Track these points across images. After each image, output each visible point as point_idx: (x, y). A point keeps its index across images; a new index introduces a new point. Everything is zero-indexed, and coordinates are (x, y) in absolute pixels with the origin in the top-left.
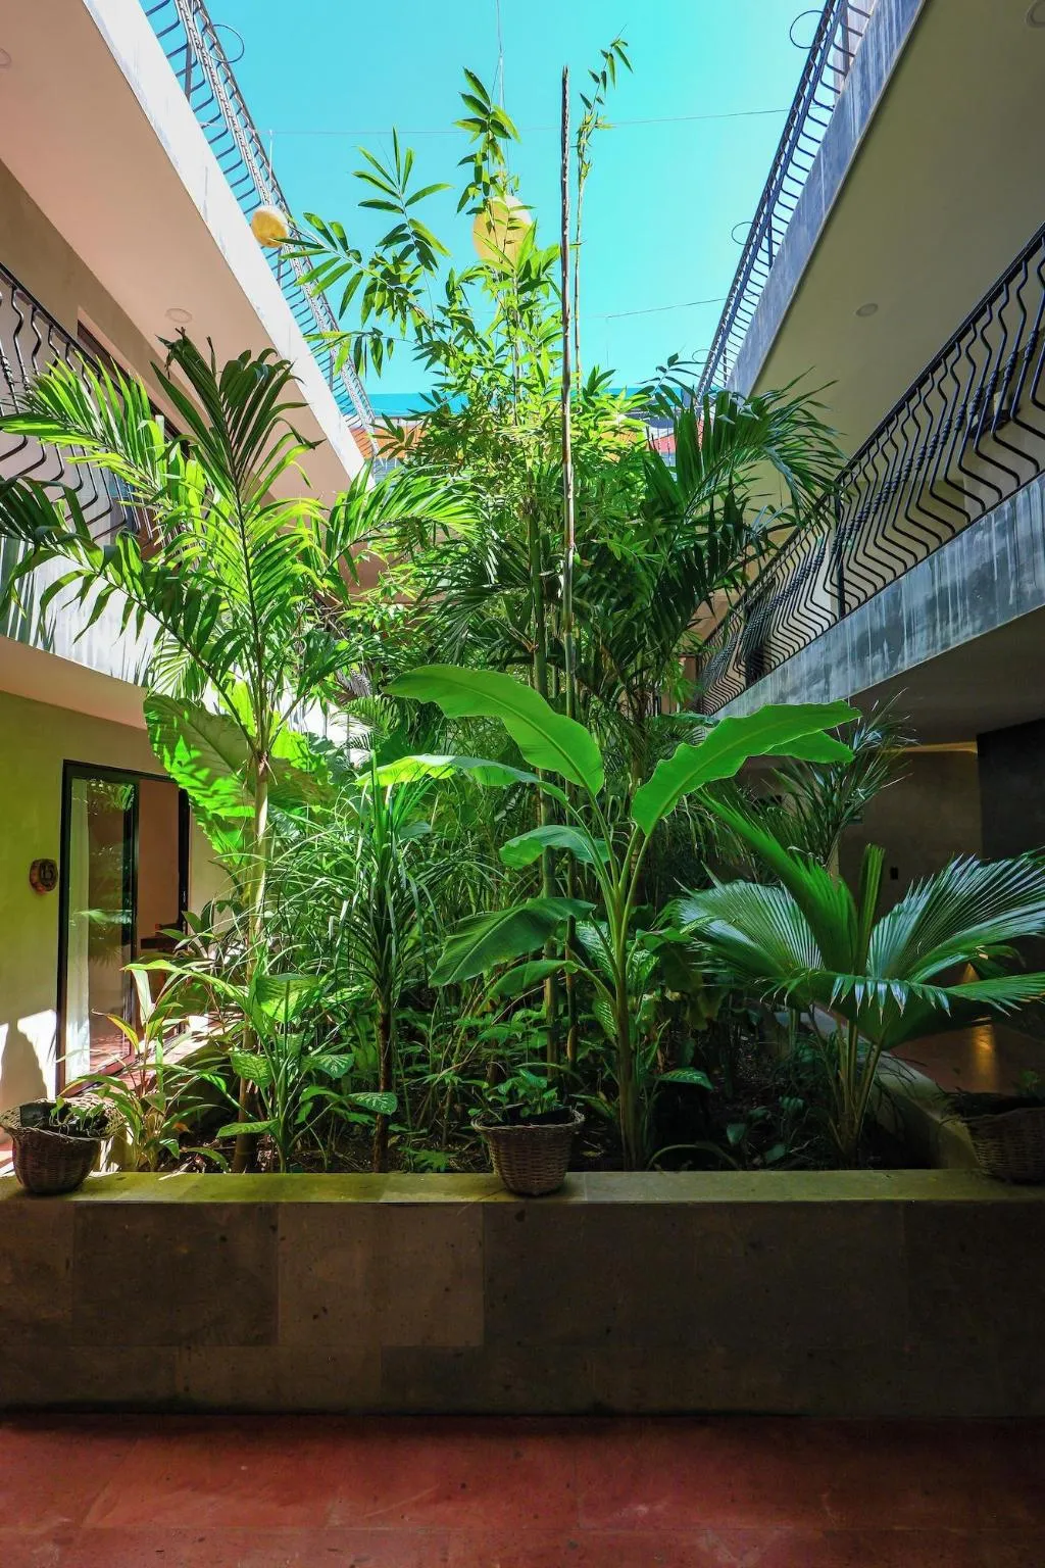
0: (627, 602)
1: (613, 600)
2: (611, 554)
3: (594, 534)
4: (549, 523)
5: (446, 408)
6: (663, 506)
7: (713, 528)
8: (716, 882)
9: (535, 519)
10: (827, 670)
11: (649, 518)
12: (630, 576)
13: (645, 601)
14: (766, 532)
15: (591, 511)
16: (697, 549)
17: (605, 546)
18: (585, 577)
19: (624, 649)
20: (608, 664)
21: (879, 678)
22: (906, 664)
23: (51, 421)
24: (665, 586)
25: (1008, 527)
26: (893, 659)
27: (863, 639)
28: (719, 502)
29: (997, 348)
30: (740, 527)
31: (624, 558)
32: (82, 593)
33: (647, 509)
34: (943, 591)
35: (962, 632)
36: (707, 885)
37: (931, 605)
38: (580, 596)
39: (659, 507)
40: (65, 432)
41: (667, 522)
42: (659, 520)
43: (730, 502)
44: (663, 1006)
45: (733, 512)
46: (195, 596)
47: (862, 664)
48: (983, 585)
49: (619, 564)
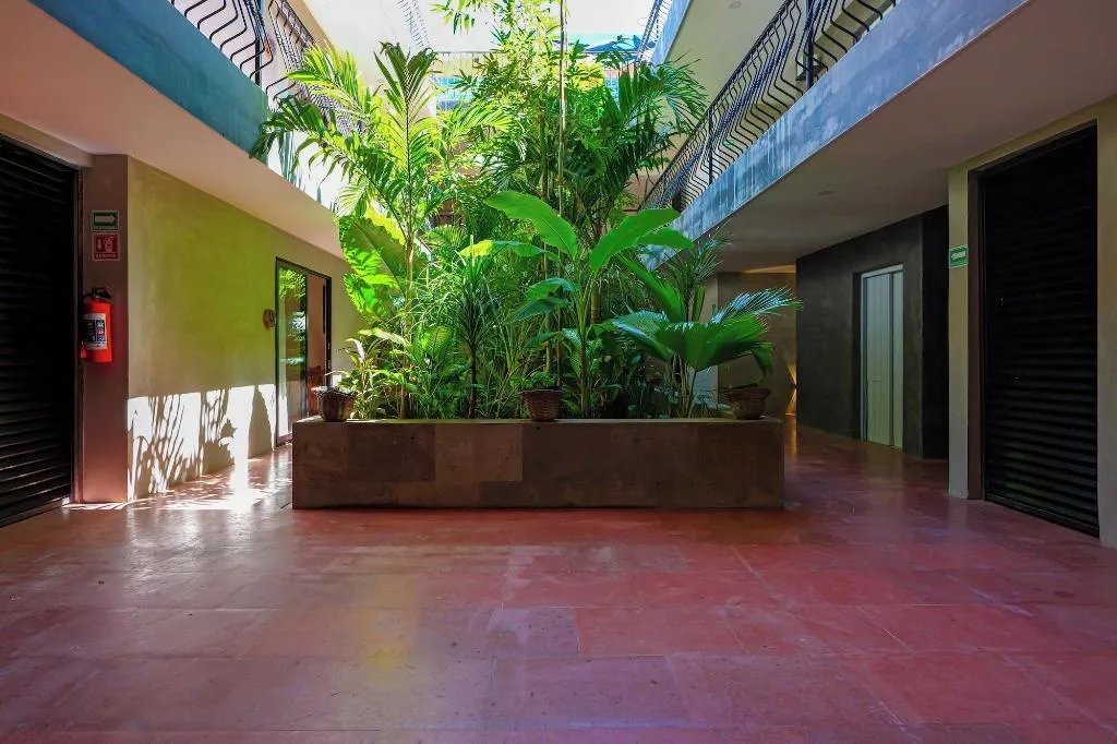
0: (592, 172)
1: (584, 171)
2: (583, 146)
3: (575, 135)
4: (551, 128)
5: (496, 63)
6: (612, 121)
7: (638, 134)
8: (631, 311)
9: (543, 126)
10: (702, 214)
11: (604, 128)
12: (593, 159)
13: (602, 172)
14: (668, 136)
15: (573, 122)
16: (629, 144)
17: (580, 141)
18: (569, 158)
19: (589, 199)
20: (581, 207)
21: (724, 216)
22: (735, 208)
23: (310, 74)
24: (612, 166)
25: (773, 138)
26: (730, 205)
27: (718, 197)
28: (642, 119)
29: (764, 62)
30: (652, 133)
31: (590, 148)
32: (324, 160)
33: (603, 123)
34: (750, 169)
35: (756, 190)
36: (627, 313)
37: (745, 176)
38: (567, 168)
39: (610, 121)
40: (316, 79)
41: (614, 129)
42: (609, 129)
43: (647, 118)
44: (602, 365)
45: (649, 125)
46: (382, 163)
47: (717, 208)
48: (764, 165)
49: (587, 152)
